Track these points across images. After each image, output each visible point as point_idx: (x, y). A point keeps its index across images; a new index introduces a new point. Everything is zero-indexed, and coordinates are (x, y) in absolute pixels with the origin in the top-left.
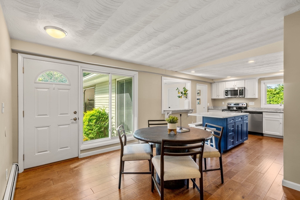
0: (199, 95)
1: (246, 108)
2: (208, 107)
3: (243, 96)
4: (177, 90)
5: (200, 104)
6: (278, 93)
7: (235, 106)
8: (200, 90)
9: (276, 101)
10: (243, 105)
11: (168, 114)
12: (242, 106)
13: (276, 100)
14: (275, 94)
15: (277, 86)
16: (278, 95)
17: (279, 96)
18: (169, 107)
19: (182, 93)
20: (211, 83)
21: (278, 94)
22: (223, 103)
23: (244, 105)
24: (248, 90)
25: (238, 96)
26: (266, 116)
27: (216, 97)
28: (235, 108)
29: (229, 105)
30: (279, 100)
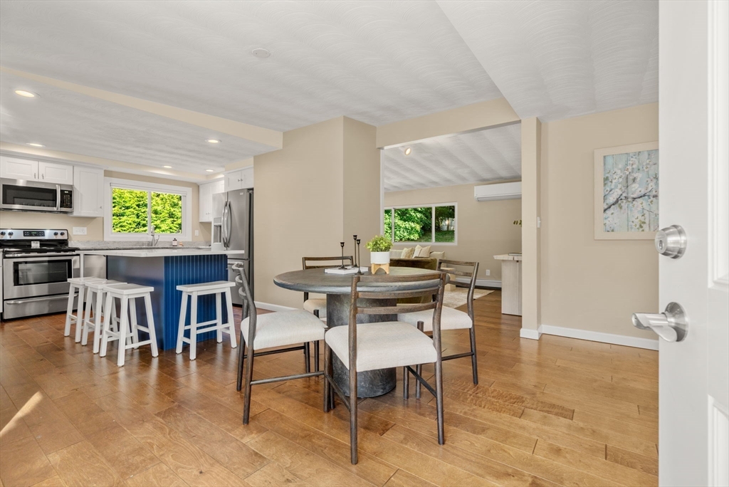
7: (30, 238)
10: (57, 234)
23: (62, 234)
24: (81, 195)
29: (3, 234)
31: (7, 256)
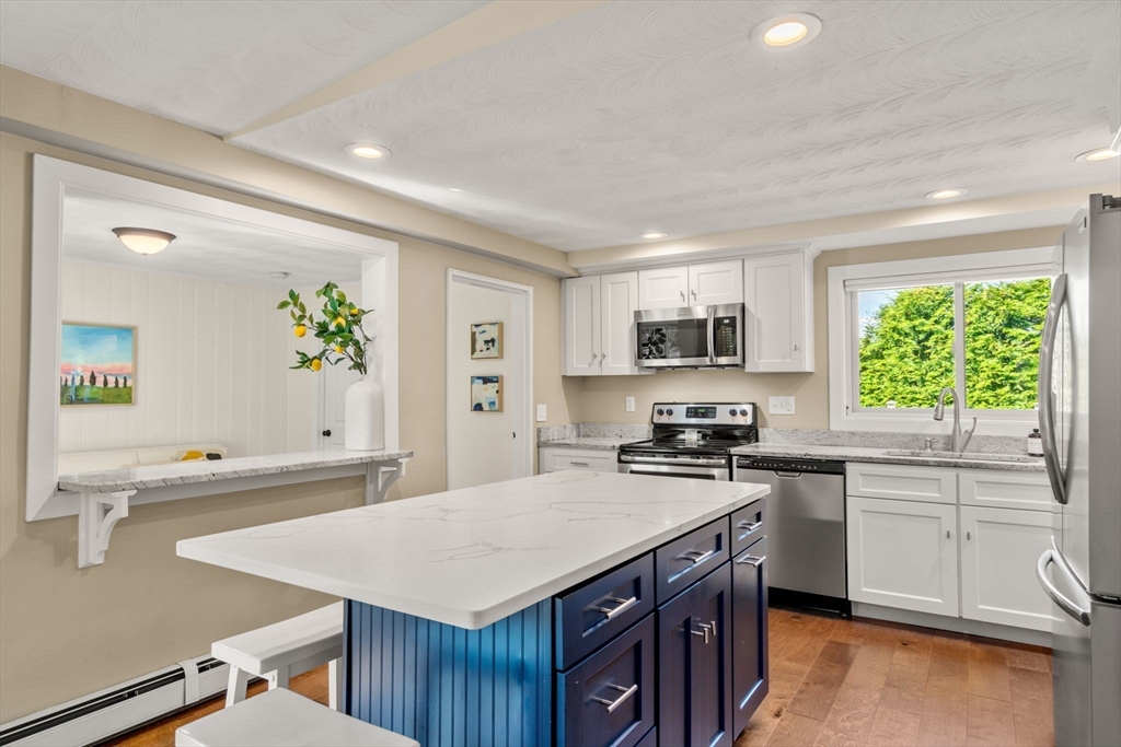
0: (494, 351)
1: (751, 433)
2: (539, 431)
3: (737, 360)
4: (283, 305)
5: (501, 410)
6: (878, 355)
7: (693, 421)
8: (500, 325)
9: (872, 391)
10: (733, 413)
11: (107, 510)
12: (728, 420)
13: (874, 387)
14: (865, 359)
15: (873, 321)
16: (878, 364)
17: (882, 368)
18: (327, 433)
19: (322, 331)
20: (561, 279)
21: (877, 358)
22: (631, 403)
23: (744, 413)
24: (759, 321)
25: (707, 360)
26: (864, 490)
27: (590, 365)
28: (691, 438)
29: (661, 412)
30: (882, 387)
31: (623, 457)
